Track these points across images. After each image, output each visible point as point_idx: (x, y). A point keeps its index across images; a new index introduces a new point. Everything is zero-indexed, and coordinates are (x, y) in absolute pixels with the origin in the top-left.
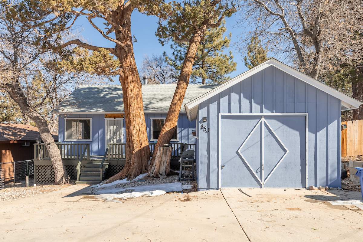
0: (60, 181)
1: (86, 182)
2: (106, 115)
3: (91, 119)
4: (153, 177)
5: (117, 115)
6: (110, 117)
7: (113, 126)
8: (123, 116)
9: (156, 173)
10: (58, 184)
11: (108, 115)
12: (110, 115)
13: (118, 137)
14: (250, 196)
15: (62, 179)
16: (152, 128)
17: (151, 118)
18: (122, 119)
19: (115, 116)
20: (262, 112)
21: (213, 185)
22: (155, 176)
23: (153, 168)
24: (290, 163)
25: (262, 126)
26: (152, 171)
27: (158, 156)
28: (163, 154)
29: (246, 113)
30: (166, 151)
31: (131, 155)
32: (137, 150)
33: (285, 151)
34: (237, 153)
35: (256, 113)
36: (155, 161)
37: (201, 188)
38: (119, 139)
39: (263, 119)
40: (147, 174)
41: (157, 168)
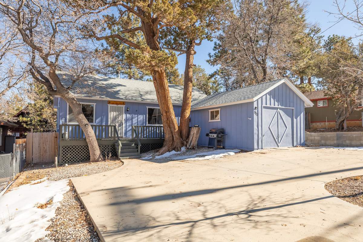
0: (99, 158)
2: (108, 102)
3: (95, 104)
4: (190, 149)
6: (113, 104)
7: (113, 112)
8: (124, 104)
9: (193, 146)
14: (264, 153)
15: (99, 156)
16: (147, 114)
17: (147, 107)
20: (278, 106)
21: (260, 147)
22: (192, 148)
23: (190, 142)
24: (288, 134)
25: (278, 113)
26: (189, 145)
27: (194, 134)
28: (197, 132)
29: (272, 106)
30: (199, 130)
31: (172, 133)
32: (177, 129)
33: (286, 128)
34: (269, 128)
35: (276, 106)
36: (191, 137)
37: (255, 148)
38: (121, 123)
39: (278, 109)
40: (185, 147)
41: (193, 142)
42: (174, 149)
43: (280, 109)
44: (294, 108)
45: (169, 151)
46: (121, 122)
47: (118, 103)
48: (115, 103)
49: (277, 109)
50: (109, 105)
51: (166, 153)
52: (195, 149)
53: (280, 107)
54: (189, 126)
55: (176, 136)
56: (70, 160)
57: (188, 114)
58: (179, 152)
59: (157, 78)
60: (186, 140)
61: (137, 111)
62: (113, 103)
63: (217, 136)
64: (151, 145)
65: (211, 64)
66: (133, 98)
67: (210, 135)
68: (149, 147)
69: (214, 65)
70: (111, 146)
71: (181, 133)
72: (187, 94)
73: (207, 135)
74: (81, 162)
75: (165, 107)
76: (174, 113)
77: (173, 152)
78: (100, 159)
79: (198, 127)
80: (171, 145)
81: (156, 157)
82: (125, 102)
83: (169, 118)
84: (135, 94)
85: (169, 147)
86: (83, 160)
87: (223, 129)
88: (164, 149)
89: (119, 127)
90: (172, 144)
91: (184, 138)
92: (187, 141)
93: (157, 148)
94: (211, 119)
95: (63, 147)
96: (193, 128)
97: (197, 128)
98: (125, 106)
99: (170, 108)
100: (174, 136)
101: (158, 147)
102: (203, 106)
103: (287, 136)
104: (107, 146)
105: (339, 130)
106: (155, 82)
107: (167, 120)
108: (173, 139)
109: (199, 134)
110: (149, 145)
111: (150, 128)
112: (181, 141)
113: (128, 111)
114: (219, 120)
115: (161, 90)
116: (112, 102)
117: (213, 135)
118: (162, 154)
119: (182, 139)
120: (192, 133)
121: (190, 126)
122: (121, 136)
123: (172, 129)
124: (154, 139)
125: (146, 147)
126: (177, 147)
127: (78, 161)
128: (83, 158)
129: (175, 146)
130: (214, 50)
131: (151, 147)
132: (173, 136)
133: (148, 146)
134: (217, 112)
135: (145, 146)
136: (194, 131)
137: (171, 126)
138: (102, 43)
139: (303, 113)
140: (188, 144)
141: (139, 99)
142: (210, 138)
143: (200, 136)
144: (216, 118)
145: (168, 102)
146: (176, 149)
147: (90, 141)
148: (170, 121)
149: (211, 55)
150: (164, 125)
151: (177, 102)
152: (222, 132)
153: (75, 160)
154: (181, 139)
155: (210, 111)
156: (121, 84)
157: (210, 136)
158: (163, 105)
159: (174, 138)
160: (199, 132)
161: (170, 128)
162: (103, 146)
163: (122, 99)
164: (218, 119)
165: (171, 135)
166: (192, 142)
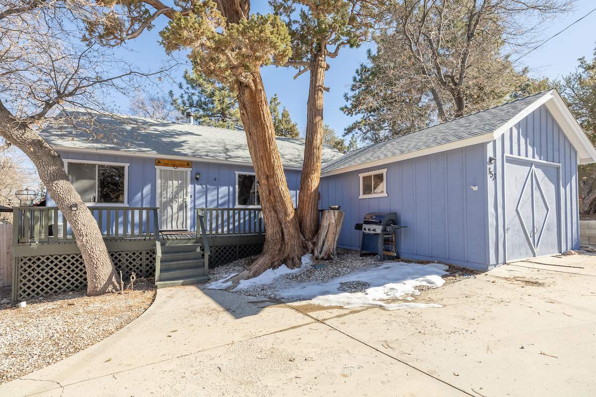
0: (106, 286)
1: (181, 281)
2: (157, 161)
3: (126, 165)
4: (322, 259)
5: (180, 162)
6: (166, 165)
7: (171, 182)
8: (189, 165)
9: (328, 252)
10: (103, 292)
11: (162, 162)
12: (167, 162)
13: (180, 200)
15: (109, 281)
16: (237, 186)
17: (236, 172)
18: (189, 170)
19: (174, 164)
20: (534, 157)
21: (501, 260)
22: (326, 257)
23: (320, 244)
24: (551, 224)
25: (533, 176)
26: (319, 250)
27: (329, 224)
28: (338, 220)
29: (523, 157)
30: (341, 217)
31: (281, 224)
32: (292, 216)
33: (548, 210)
34: (517, 211)
35: (530, 158)
36: (323, 233)
37: (491, 264)
38: (182, 204)
39: (533, 166)
40: (311, 255)
41: (329, 244)
42: (284, 262)
43: (538, 165)
44: (560, 165)
45: (273, 266)
46: (183, 201)
47: (177, 163)
48: (170, 163)
49: (530, 164)
50: (158, 168)
51: (264, 273)
52: (332, 259)
53: (537, 159)
54: (317, 208)
55: (290, 231)
56: (42, 290)
57: (315, 182)
58: (296, 270)
59: (247, 103)
60: (312, 239)
61: (215, 179)
62: (167, 163)
63: (384, 230)
64: (240, 247)
65: (347, 113)
66: (208, 154)
67: (365, 226)
68: (235, 253)
69: (352, 114)
70: (148, 253)
71: (300, 226)
72: (313, 142)
73: (359, 227)
74: (71, 293)
75: (265, 166)
76: (284, 179)
77: (283, 270)
78: (110, 288)
79: (338, 209)
80: (277, 252)
81: (241, 281)
82: (191, 162)
83: (273, 190)
84: (215, 148)
85: (273, 258)
86: (77, 287)
87: (396, 213)
88: (262, 260)
89: (180, 211)
90: (280, 250)
91: (308, 234)
92: (315, 240)
93: (252, 254)
94: (364, 193)
95: (22, 260)
96: (327, 211)
97: (336, 212)
98: (191, 169)
99: (276, 168)
100: (284, 230)
101: (255, 251)
102: (347, 165)
103: (548, 229)
104: (137, 254)
105: (589, 214)
106: (243, 114)
107: (270, 194)
108: (283, 239)
109: (341, 225)
110: (235, 247)
111: (242, 213)
112: (302, 240)
113: (197, 179)
114: (385, 195)
115: (256, 129)
116: (165, 162)
117: (373, 227)
118: (255, 275)
119: (304, 237)
120: (325, 223)
121: (320, 209)
122: (184, 229)
123: (281, 215)
124: (244, 236)
125: (227, 253)
126: (291, 256)
127: (65, 291)
128: (77, 283)
129: (287, 255)
130: (352, 90)
131: (240, 252)
132: (282, 229)
133: (233, 250)
134: (379, 178)
135: (225, 251)
136: (330, 219)
137: (279, 207)
138: (181, 83)
139: (575, 176)
140: (317, 249)
141: (222, 157)
142: (365, 235)
143: (342, 230)
144: (375, 191)
145: (270, 156)
146: (290, 262)
147: (83, 245)
148: (275, 197)
149: (349, 96)
150: (263, 205)
151: (294, 164)
152: (392, 221)
153: (56, 289)
154: (302, 236)
155: (361, 176)
156: (191, 131)
157: (365, 229)
158: (261, 161)
159: (285, 234)
160: (342, 220)
161: (276, 211)
162: (127, 254)
163: (185, 155)
164: (382, 192)
165: (277, 229)
166: (325, 243)
